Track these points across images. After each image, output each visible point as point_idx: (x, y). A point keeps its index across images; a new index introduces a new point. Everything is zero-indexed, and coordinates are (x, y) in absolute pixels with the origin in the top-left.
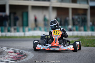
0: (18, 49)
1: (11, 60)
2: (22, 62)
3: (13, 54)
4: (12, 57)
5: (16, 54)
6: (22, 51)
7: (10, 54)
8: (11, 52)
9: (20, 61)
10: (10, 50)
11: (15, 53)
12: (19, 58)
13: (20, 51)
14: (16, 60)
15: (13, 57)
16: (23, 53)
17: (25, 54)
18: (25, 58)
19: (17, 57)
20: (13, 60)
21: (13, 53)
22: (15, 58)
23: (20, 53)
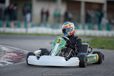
1: (9, 61)
3: (12, 54)
4: (10, 58)
5: (16, 55)
6: (22, 50)
7: (9, 54)
8: (9, 51)
9: (20, 63)
10: (8, 49)
11: (14, 52)
12: (19, 59)
13: (20, 51)
14: (16, 62)
15: (12, 58)
16: (24, 53)
19: (17, 57)
20: (12, 61)
21: (11, 52)
22: (14, 58)
23: (20, 54)
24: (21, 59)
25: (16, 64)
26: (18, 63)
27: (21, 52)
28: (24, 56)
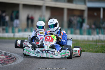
0: (7, 51)
2: (10, 66)
5: (4, 57)
11: (3, 55)
12: (7, 61)
13: (8, 53)
14: (4, 64)
15: (1, 60)
16: (12, 56)
17: (14, 57)
18: (14, 61)
20: (1, 63)
21: (0, 55)
22: (3, 61)
24: (9, 61)
25: (4, 66)
26: (7, 65)
27: (9, 55)
28: (12, 58)
